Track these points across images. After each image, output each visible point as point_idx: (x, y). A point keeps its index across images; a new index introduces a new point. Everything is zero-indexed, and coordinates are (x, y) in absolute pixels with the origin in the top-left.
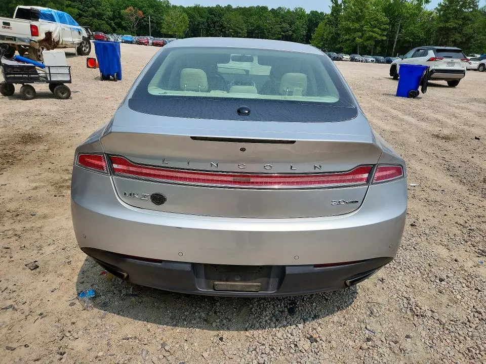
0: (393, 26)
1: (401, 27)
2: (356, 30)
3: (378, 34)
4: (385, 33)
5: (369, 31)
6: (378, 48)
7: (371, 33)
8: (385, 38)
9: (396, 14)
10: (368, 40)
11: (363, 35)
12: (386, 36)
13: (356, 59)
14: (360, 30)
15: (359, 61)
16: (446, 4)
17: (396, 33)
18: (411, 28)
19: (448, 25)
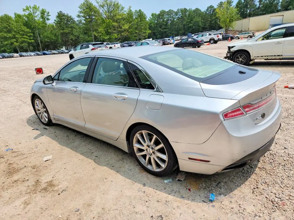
0: (34, 33)
1: (39, 34)
2: (10, 38)
3: (27, 39)
4: (32, 38)
5: (20, 38)
6: (31, 47)
7: (23, 39)
8: (33, 41)
9: (33, 27)
10: (22, 43)
11: (17, 40)
12: (33, 39)
13: (23, 55)
14: (14, 37)
15: (26, 56)
16: (59, 20)
17: (37, 37)
18: (45, 34)
19: (65, 31)
